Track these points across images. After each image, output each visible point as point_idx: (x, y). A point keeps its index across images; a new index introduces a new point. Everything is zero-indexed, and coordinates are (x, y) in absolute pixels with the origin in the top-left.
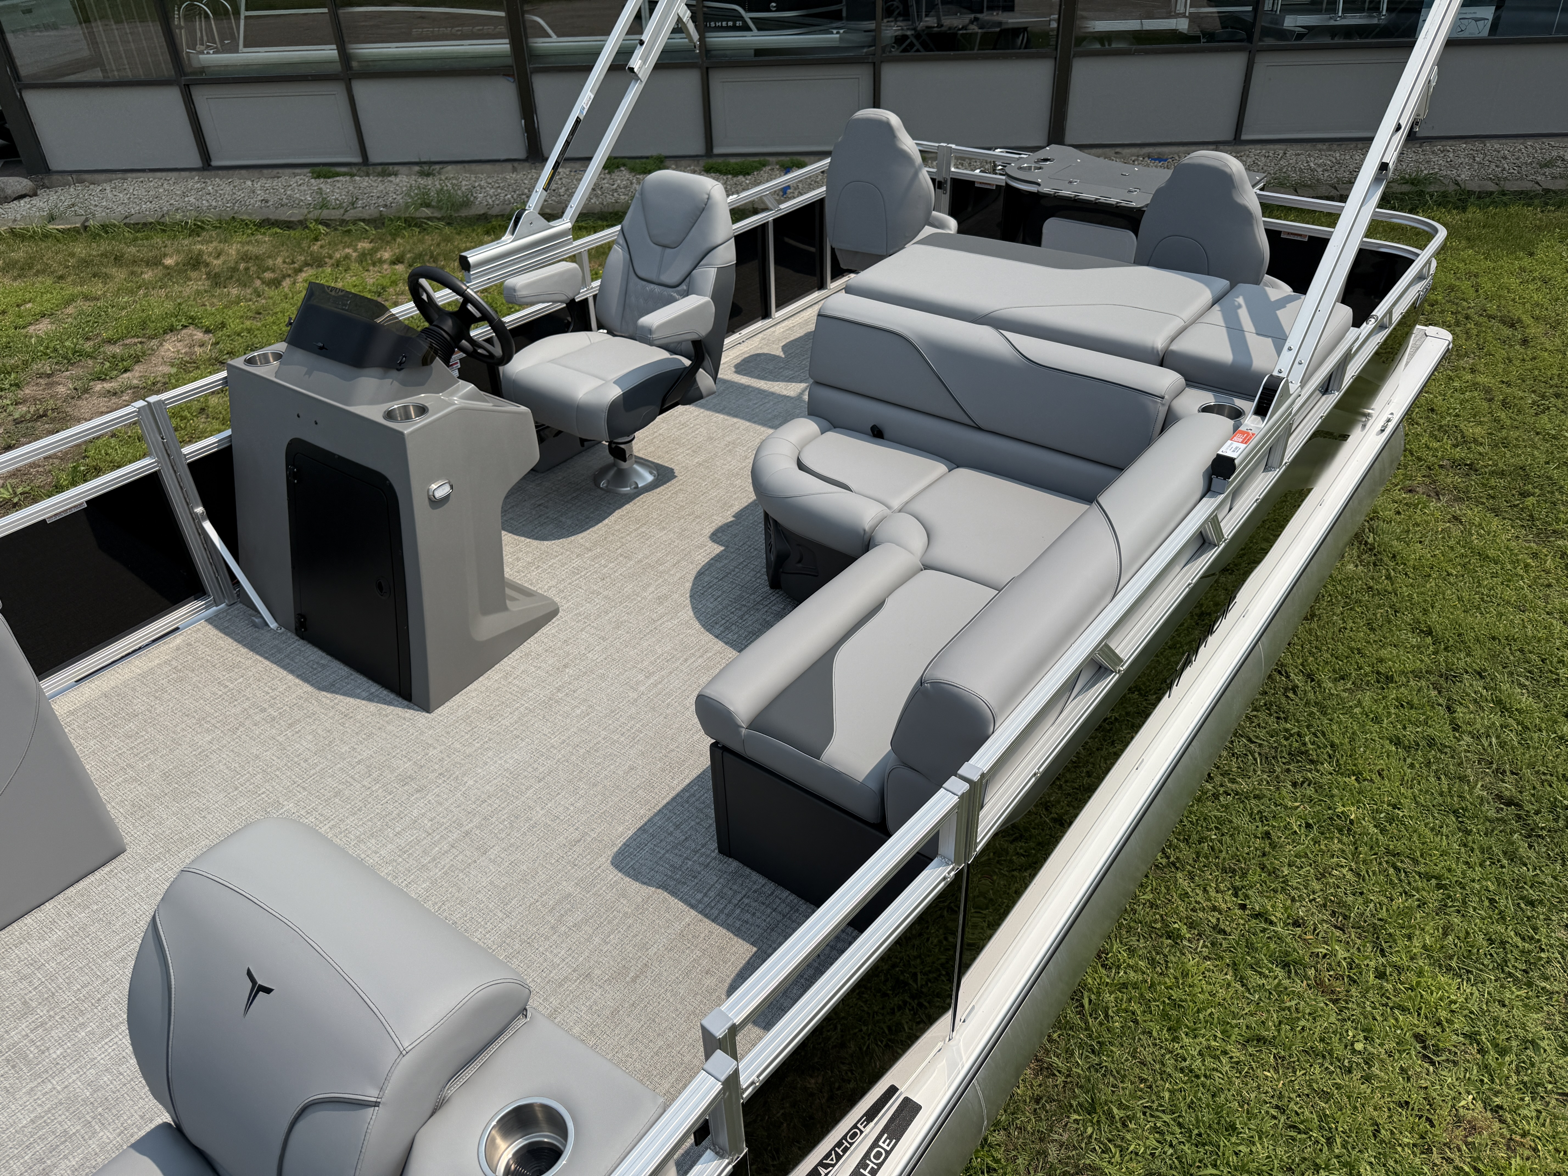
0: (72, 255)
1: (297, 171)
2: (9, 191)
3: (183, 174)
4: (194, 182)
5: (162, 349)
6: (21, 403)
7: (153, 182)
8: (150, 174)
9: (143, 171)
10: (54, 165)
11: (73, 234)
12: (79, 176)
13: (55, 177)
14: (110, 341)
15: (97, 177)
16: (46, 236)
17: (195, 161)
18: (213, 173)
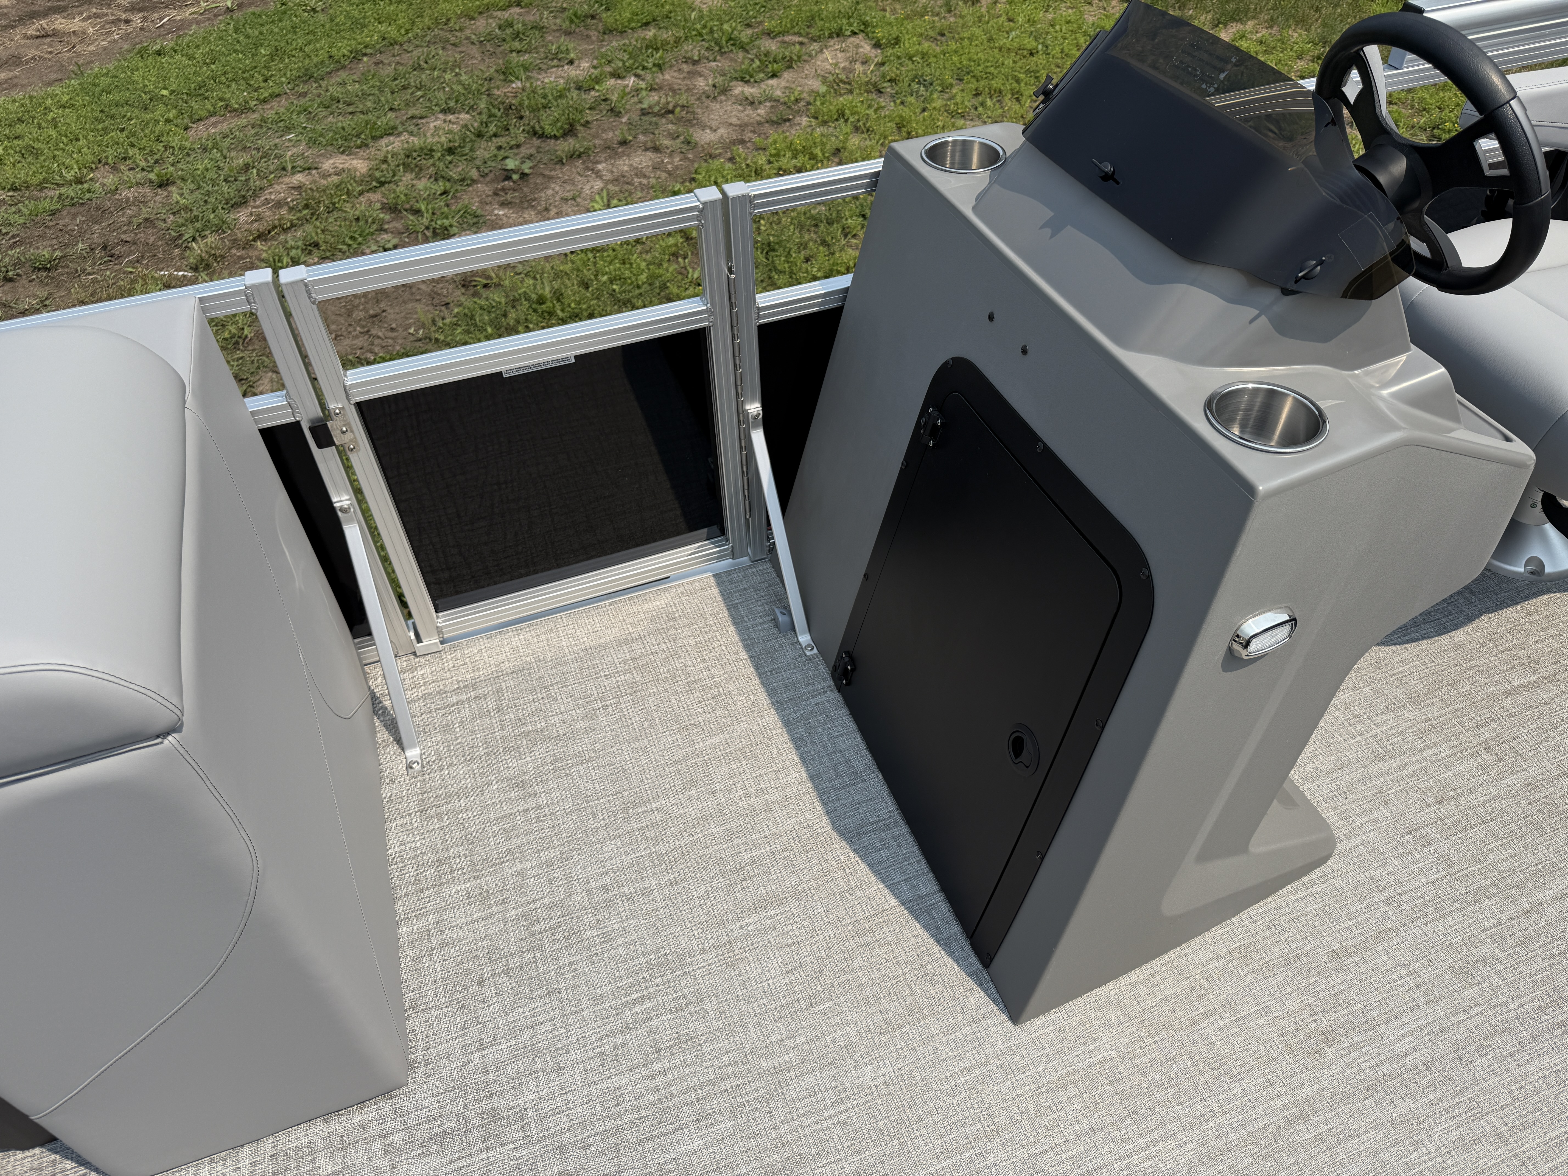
5: (821, 57)
6: (655, 90)
14: (769, 34)
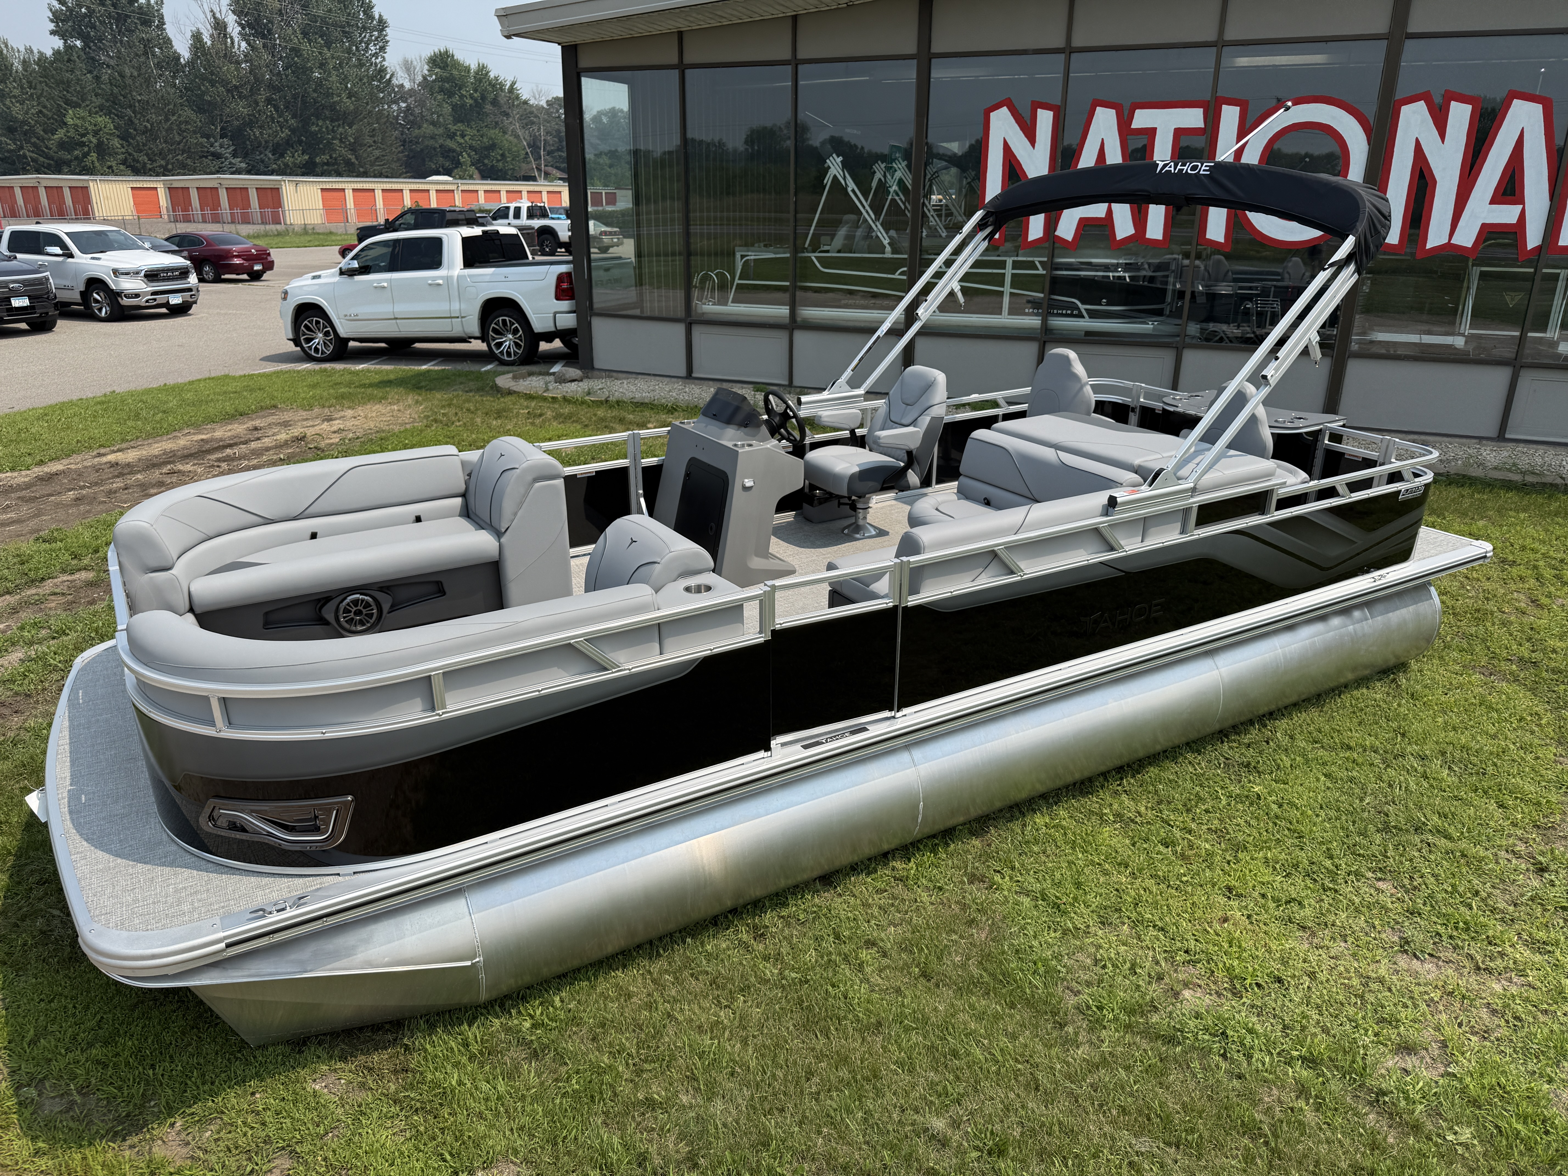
0: (595, 415)
1: (745, 386)
2: (567, 376)
3: (673, 380)
4: (678, 385)
7: (653, 382)
8: (653, 378)
9: (649, 375)
10: (597, 364)
11: (599, 404)
12: (610, 373)
13: (596, 373)
15: (620, 375)
16: (583, 403)
17: (683, 372)
18: (691, 381)
